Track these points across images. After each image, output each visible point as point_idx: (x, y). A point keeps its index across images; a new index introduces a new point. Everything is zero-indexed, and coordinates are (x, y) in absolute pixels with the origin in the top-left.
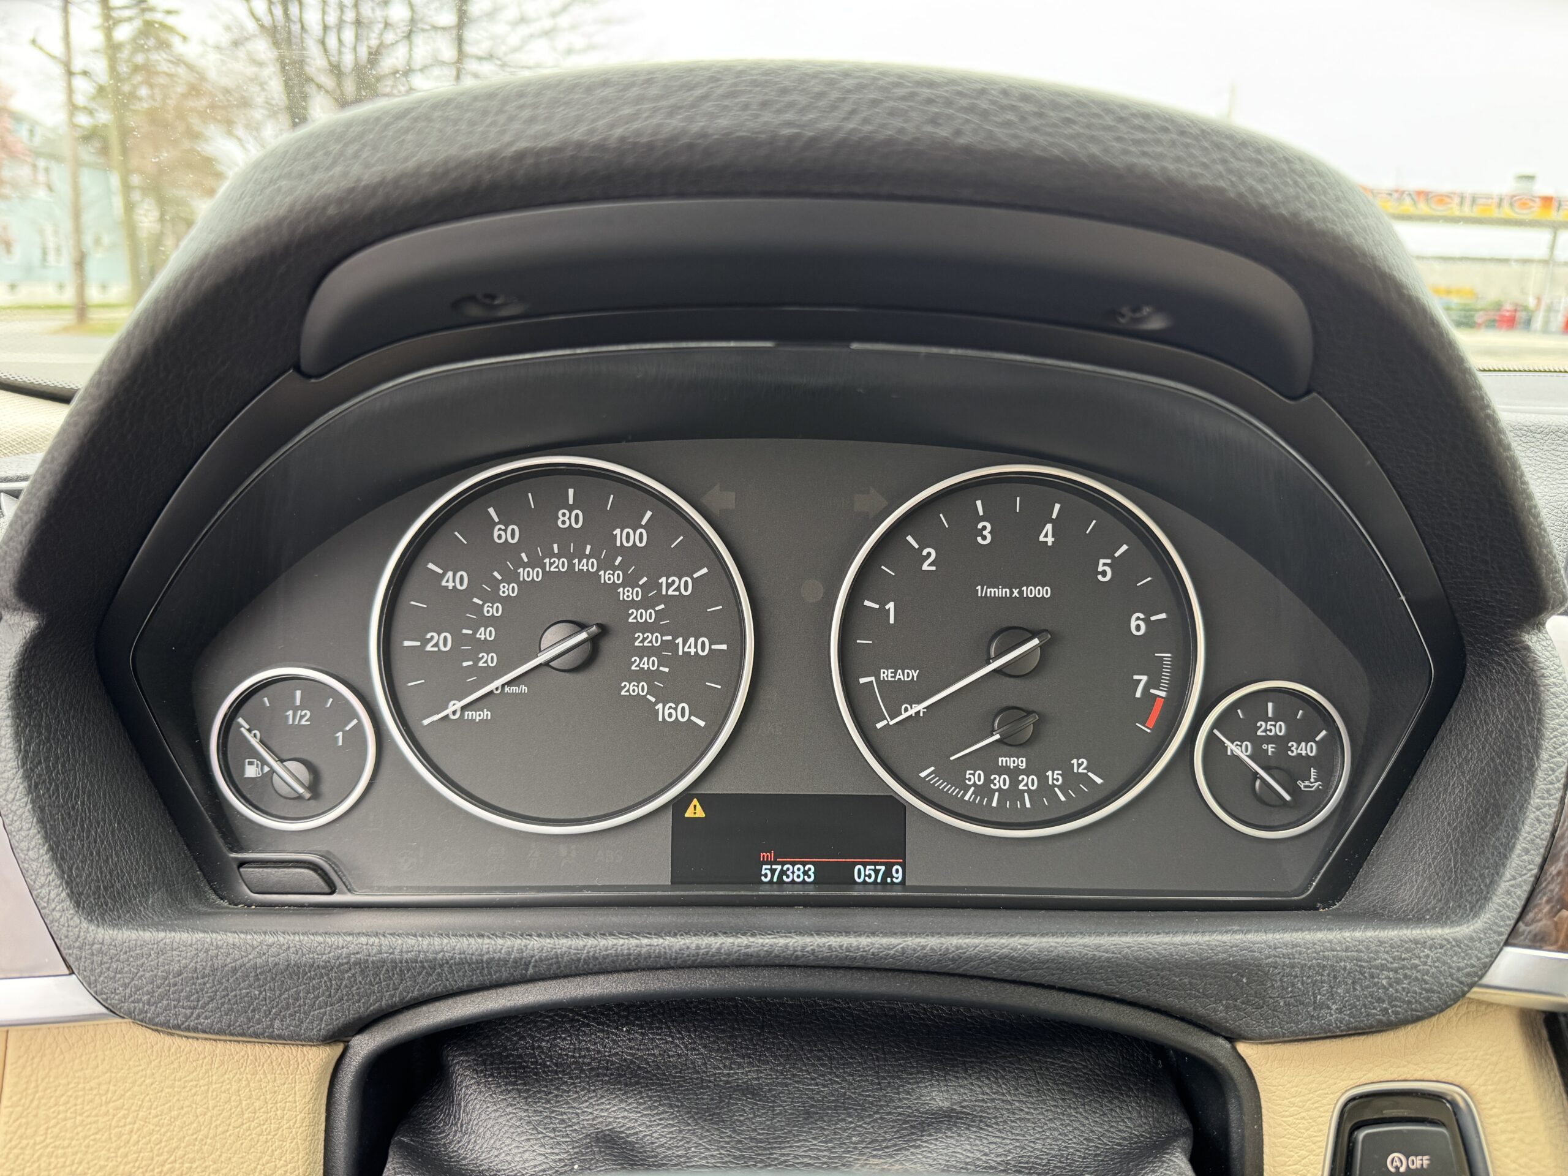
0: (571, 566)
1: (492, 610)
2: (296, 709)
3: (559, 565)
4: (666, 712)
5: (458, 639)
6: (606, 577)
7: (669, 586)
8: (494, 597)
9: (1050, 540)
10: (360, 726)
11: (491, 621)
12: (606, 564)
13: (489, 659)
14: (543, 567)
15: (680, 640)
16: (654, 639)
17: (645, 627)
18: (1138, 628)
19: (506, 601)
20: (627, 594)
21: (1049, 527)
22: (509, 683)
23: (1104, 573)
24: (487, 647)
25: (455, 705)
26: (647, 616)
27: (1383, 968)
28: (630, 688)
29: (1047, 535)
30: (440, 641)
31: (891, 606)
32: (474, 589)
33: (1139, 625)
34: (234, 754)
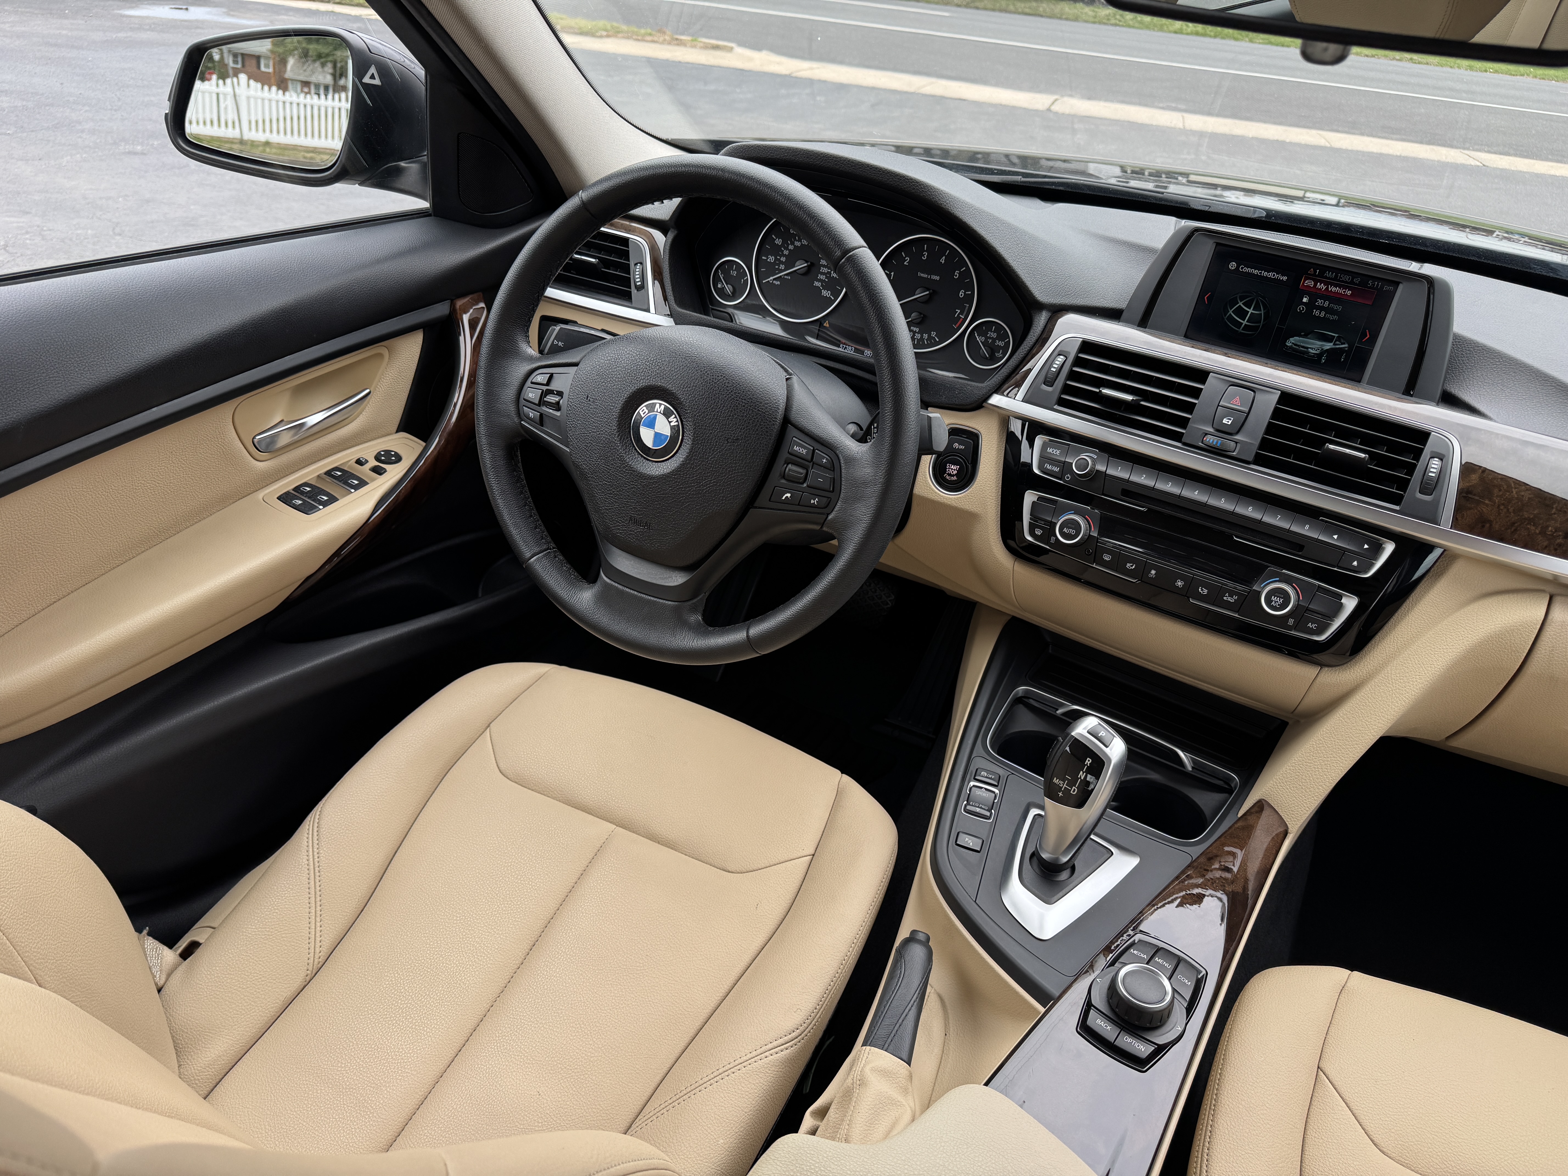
1: (786, 252)
2: (733, 271)
3: (805, 242)
4: (824, 292)
5: (776, 259)
8: (787, 249)
9: (943, 262)
10: (748, 279)
11: (785, 256)
13: (783, 267)
14: (801, 242)
15: (832, 272)
16: (825, 270)
17: (824, 266)
18: (961, 295)
19: (790, 250)
21: (944, 257)
22: (785, 274)
23: (956, 276)
24: (782, 263)
25: (771, 278)
26: (825, 262)
27: (957, 389)
28: (817, 284)
29: (943, 260)
30: (771, 259)
31: (893, 273)
32: (783, 245)
33: (961, 294)
34: (717, 280)
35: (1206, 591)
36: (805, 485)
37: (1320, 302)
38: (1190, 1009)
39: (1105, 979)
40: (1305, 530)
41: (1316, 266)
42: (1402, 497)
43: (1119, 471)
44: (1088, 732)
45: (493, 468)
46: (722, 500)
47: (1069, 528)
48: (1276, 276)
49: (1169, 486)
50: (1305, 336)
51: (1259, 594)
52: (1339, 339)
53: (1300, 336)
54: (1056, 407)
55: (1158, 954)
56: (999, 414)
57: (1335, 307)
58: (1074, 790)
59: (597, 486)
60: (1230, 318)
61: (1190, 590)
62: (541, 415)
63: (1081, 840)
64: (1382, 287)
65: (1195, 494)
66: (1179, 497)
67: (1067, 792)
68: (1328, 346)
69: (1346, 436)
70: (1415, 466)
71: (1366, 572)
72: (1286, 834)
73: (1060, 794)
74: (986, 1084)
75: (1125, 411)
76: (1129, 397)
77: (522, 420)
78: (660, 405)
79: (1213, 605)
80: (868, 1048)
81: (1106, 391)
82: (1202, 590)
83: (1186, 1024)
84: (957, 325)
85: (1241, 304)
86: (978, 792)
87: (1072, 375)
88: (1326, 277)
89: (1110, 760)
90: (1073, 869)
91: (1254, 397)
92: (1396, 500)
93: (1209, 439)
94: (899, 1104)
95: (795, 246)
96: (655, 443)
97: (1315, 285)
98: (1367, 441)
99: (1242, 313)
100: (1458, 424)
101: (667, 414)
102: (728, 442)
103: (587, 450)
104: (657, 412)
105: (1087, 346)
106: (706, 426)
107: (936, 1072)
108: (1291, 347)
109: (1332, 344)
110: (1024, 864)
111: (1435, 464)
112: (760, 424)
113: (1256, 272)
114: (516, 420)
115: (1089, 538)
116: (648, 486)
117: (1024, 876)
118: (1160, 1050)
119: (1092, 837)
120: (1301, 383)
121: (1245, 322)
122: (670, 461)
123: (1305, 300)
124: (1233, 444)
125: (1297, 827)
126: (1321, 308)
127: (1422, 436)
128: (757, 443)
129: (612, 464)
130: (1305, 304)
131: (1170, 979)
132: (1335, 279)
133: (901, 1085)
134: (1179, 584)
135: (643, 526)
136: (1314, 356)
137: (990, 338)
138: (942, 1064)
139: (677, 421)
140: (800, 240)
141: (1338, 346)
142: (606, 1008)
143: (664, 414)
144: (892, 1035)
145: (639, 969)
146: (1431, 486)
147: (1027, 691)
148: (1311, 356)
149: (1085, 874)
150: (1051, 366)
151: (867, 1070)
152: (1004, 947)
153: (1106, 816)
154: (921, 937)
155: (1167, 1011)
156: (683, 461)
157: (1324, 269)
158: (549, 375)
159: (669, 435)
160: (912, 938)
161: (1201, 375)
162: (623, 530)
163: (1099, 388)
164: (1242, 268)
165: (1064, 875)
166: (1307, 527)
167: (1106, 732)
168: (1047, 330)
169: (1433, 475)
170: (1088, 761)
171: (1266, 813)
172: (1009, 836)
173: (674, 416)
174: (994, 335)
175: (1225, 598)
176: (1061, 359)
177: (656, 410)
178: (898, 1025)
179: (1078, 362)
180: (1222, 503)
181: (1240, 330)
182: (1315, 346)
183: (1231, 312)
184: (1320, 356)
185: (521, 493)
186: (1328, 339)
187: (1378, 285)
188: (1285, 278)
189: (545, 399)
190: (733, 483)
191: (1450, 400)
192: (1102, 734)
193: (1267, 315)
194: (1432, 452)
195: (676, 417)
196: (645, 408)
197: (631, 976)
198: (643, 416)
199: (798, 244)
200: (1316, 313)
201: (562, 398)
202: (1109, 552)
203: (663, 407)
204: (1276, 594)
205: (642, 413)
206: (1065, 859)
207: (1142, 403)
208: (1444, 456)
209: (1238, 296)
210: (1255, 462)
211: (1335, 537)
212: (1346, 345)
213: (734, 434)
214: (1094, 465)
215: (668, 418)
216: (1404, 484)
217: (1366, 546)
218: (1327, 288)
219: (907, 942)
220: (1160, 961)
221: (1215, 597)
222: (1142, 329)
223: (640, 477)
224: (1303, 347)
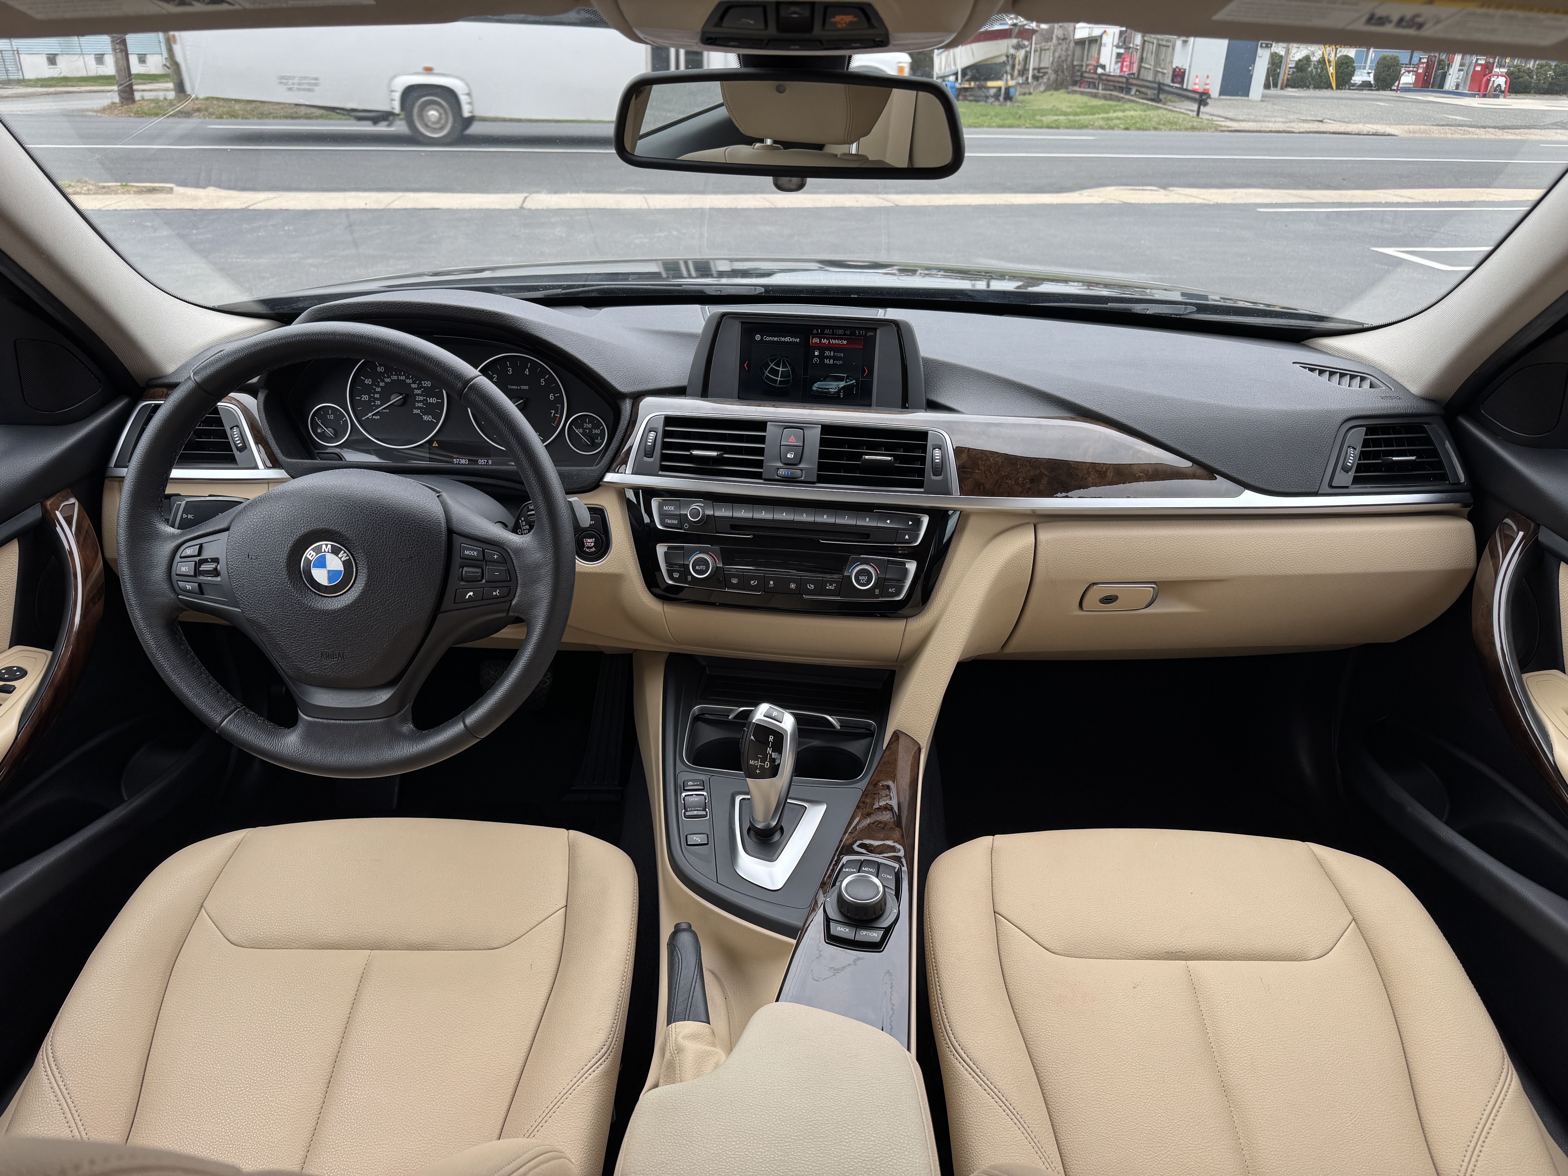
0: (398, 378)
1: (378, 389)
2: (329, 415)
3: (395, 378)
4: (425, 418)
5: (370, 397)
6: (408, 381)
7: (424, 384)
8: (378, 386)
9: (528, 373)
10: (346, 419)
11: (378, 393)
12: (407, 378)
13: (378, 403)
14: (391, 378)
15: (428, 399)
16: (421, 398)
17: (419, 395)
19: (382, 387)
20: (413, 386)
21: (527, 370)
22: (382, 409)
23: (543, 383)
24: (377, 399)
25: (370, 414)
26: (419, 392)
27: (574, 475)
28: (416, 411)
29: (527, 372)
30: (365, 398)
32: (373, 384)
33: (551, 397)
34: (315, 426)
35: (813, 586)
36: (484, 581)
37: (827, 353)
38: (898, 895)
39: (832, 897)
40: (867, 522)
41: (817, 327)
42: (923, 481)
43: (723, 512)
44: (764, 716)
45: (159, 647)
46: (410, 613)
47: (699, 565)
48: (791, 340)
49: (763, 515)
50: (824, 380)
51: (850, 577)
52: (848, 377)
53: (821, 381)
54: (660, 473)
55: (863, 865)
56: (615, 489)
57: (839, 355)
58: (767, 765)
59: (279, 634)
60: (768, 378)
61: (801, 589)
62: (200, 585)
63: (782, 805)
64: (866, 333)
65: (784, 515)
66: (773, 520)
67: (762, 767)
68: (842, 384)
69: (874, 447)
70: (925, 457)
71: (916, 541)
72: (920, 750)
73: (758, 771)
74: (777, 1000)
75: (713, 464)
76: (714, 454)
77: (179, 595)
78: (326, 546)
79: (821, 595)
80: (673, 1024)
81: (695, 452)
82: (810, 586)
83: (899, 906)
84: (555, 423)
85: (772, 365)
86: (691, 799)
87: (665, 446)
88: (826, 334)
89: (786, 731)
90: (782, 829)
91: (804, 433)
92: (920, 484)
93: (782, 472)
94: (713, 1053)
95: (385, 383)
96: (330, 579)
97: (820, 341)
98: (889, 448)
99: (775, 373)
100: (943, 421)
101: (335, 551)
102: (403, 562)
103: (261, 604)
104: (325, 552)
105: (669, 420)
106: (377, 553)
107: (728, 1029)
108: (817, 391)
109: (844, 382)
110: (745, 839)
111: (937, 453)
112: (429, 540)
113: (776, 339)
114: (173, 596)
115: (716, 570)
116: (333, 620)
117: (747, 848)
118: (888, 931)
119: (789, 801)
120: (833, 416)
121: (779, 379)
122: (349, 592)
123: (816, 353)
124: (799, 472)
125: (925, 742)
126: (829, 358)
127: (923, 435)
128: (430, 557)
129: (290, 610)
130: (816, 356)
131: (877, 877)
132: (833, 334)
133: (709, 1041)
134: (793, 586)
135: (336, 658)
136: (834, 394)
137: (587, 429)
138: (731, 1021)
139: (348, 555)
140: (389, 377)
141: (849, 383)
142: (423, 1104)
143: (332, 552)
144: (689, 1007)
145: (442, 1060)
146: (939, 469)
147: (701, 709)
148: (832, 394)
149: (792, 830)
150: (646, 441)
151: (680, 1039)
152: (750, 907)
153: (794, 783)
154: (684, 926)
155: (883, 900)
156: (363, 589)
157: (823, 328)
158: (198, 546)
159: (343, 569)
160: (677, 930)
161: (761, 425)
162: (316, 667)
163: (689, 451)
164: (765, 338)
165: (777, 837)
166: (868, 519)
167: (776, 711)
168: (633, 414)
169: (938, 461)
170: (771, 738)
171: (902, 740)
172: (726, 823)
173: (343, 552)
174: (590, 426)
175: (827, 588)
176: (652, 434)
177: (323, 551)
178: (690, 998)
179: (666, 434)
180: (805, 517)
181: (777, 385)
182: (833, 386)
183: (766, 373)
184: (838, 392)
185: (194, 663)
186: (841, 379)
187: (863, 333)
188: (798, 340)
189: (200, 569)
190: (417, 596)
191: (933, 406)
192: (775, 714)
193: (793, 369)
194: (933, 445)
195: (345, 552)
196: (311, 552)
197: (437, 1068)
198: (311, 559)
199: (388, 380)
200: (827, 361)
201: (218, 563)
202: (735, 576)
203: (329, 546)
204: (862, 574)
205: (309, 557)
206: (774, 823)
207: (725, 456)
208: (941, 446)
209: (768, 359)
210: (819, 481)
211: (888, 521)
212: (854, 381)
213: (406, 553)
214: (703, 511)
215: (337, 555)
216: (921, 472)
217: (910, 523)
218: (829, 342)
219: (674, 935)
220: (866, 869)
221: (820, 589)
222: (705, 399)
223: (322, 614)
224: (825, 389)
